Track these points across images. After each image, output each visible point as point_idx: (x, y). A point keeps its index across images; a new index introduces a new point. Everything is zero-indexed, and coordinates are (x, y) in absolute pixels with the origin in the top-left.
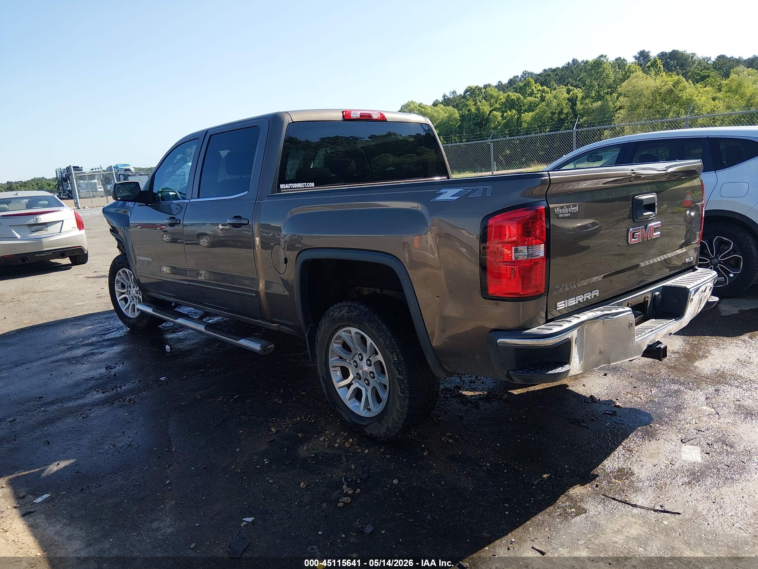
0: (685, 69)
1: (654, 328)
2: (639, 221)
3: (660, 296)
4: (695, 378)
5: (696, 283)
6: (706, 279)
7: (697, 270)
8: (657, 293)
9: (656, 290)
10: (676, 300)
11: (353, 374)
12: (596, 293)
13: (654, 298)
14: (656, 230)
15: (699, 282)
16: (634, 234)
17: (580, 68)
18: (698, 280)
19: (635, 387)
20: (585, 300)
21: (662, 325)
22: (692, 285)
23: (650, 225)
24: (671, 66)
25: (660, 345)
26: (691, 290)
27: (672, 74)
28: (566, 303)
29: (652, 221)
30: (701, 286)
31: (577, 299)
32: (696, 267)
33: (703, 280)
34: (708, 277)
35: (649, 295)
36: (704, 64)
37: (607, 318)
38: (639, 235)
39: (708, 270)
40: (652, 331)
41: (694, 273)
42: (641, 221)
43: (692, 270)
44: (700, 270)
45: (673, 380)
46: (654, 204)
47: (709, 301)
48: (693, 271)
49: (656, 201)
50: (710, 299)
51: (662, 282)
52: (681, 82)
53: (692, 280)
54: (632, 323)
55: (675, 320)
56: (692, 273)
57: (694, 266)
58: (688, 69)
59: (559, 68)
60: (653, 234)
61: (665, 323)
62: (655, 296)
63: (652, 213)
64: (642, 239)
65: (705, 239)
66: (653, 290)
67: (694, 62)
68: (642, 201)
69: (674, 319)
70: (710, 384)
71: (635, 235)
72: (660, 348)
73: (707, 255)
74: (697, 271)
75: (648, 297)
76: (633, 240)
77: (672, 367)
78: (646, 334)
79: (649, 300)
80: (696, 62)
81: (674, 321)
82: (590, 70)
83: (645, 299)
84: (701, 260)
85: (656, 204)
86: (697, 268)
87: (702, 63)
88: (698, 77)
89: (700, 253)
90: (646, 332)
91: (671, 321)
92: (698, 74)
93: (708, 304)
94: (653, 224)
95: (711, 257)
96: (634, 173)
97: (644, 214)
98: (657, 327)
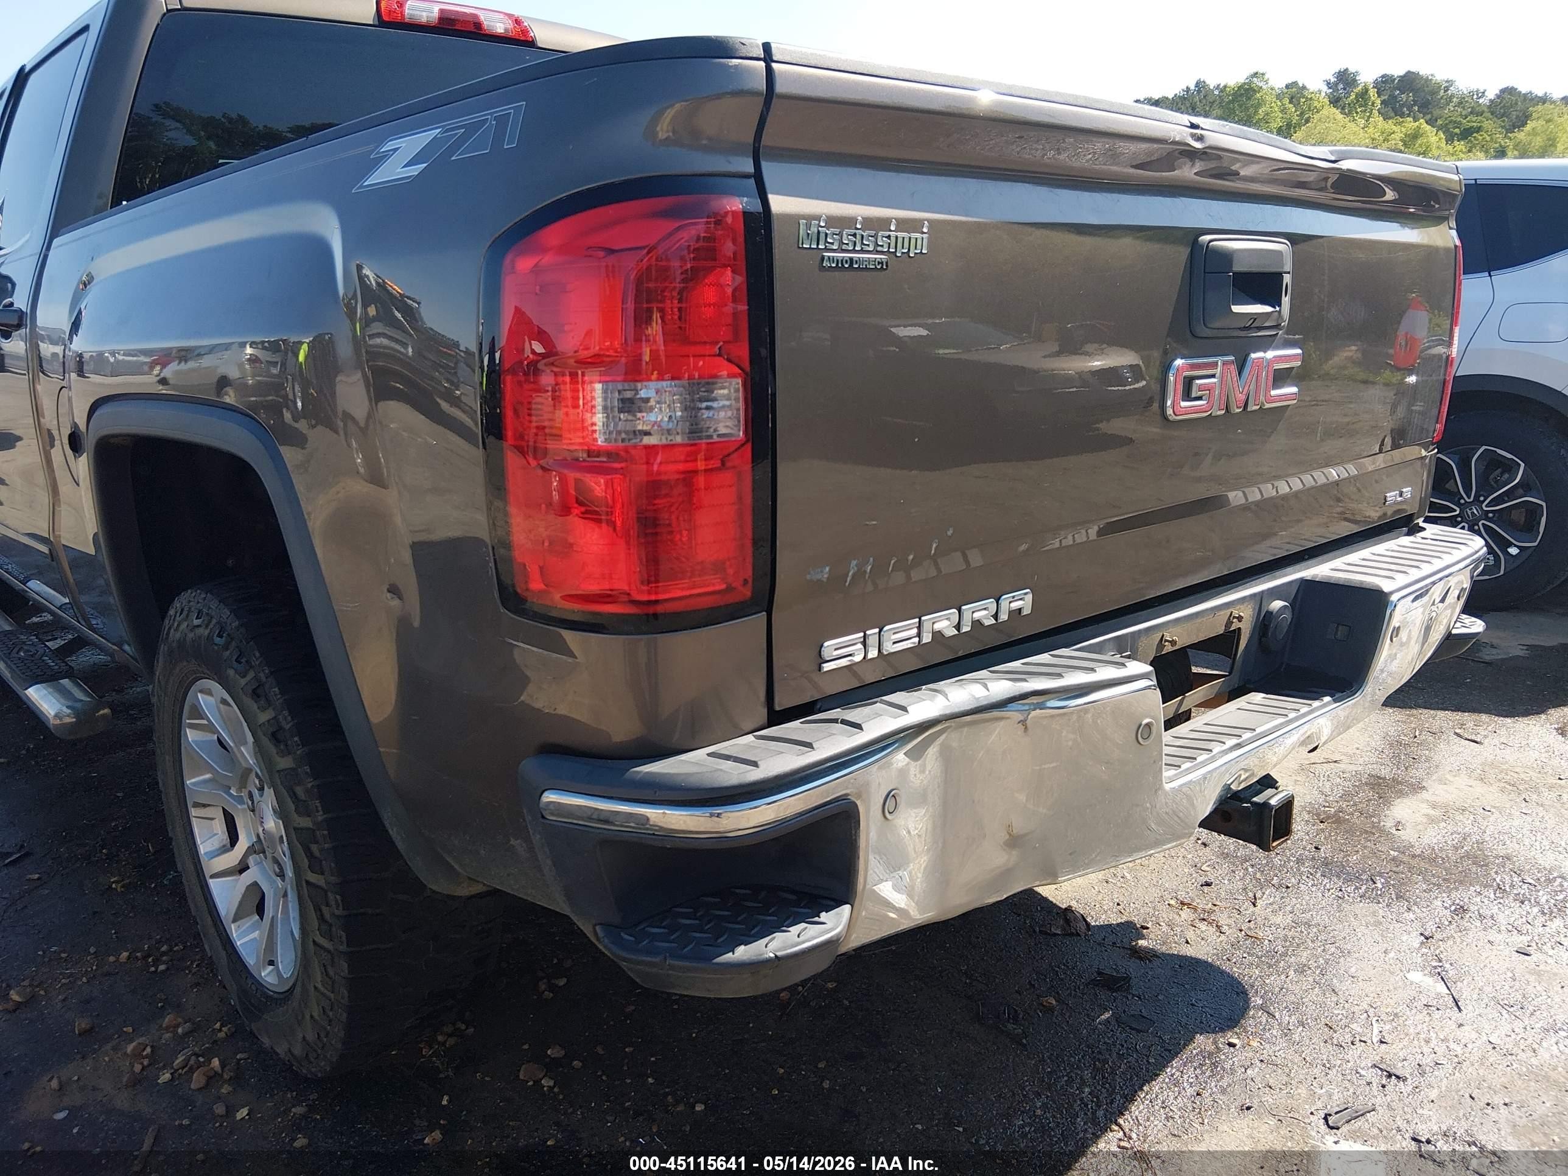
0: (1431, 113)
1: (1247, 735)
2: (1215, 333)
3: (1287, 616)
4: (1394, 859)
5: (1415, 574)
6: (1448, 560)
7: (1424, 529)
8: (1277, 604)
9: (1274, 593)
10: (1342, 632)
11: (248, 835)
12: (1022, 601)
13: (1265, 622)
14: (1281, 377)
15: (1427, 569)
16: (1189, 382)
17: (1210, 99)
18: (1423, 565)
19: (1208, 884)
20: (966, 629)
21: (1281, 720)
22: (1401, 580)
23: (1253, 356)
24: (1402, 106)
25: (1270, 792)
26: (1394, 598)
27: (1403, 122)
28: (873, 641)
29: (1266, 344)
30: (1434, 583)
31: (927, 627)
32: (1420, 521)
33: (1438, 564)
34: (1457, 555)
35: (1247, 613)
36: (1470, 104)
37: (1041, 706)
38: (1210, 389)
39: (1457, 533)
40: (1239, 746)
41: (1411, 538)
42: (1221, 334)
43: (1405, 529)
44: (1431, 530)
45: (1326, 863)
46: (1279, 276)
47: (1454, 632)
48: (1410, 533)
49: (1288, 267)
50: (1458, 625)
51: (1298, 567)
52: (1421, 136)
53: (1399, 564)
54: (1148, 725)
55: (1335, 701)
56: (1406, 540)
57: (1410, 518)
58: (1437, 112)
59: (1167, 98)
60: (1267, 391)
61: (1292, 715)
62: (1269, 614)
63: (1268, 309)
64: (1223, 406)
65: (1450, 453)
66: (1263, 592)
67: (1450, 99)
68: (1226, 257)
69: (1327, 699)
70: (1439, 885)
71: (1194, 389)
72: (1266, 805)
73: (1454, 496)
74: (1422, 534)
75: (1240, 619)
76: (1184, 404)
77: (1328, 817)
78: (1213, 759)
79: (1246, 628)
80: (1455, 100)
81: (1328, 704)
82: (1230, 102)
83: (1229, 623)
84: (1433, 507)
85: (1287, 279)
86: (1422, 524)
87: (1467, 101)
88: (1457, 131)
89: (1434, 488)
90: (1215, 751)
91: (1316, 704)
92: (1458, 124)
93: (1450, 639)
94: (1270, 354)
95: (1462, 501)
96: (1200, 138)
97: (1236, 309)
98: (1258, 730)
